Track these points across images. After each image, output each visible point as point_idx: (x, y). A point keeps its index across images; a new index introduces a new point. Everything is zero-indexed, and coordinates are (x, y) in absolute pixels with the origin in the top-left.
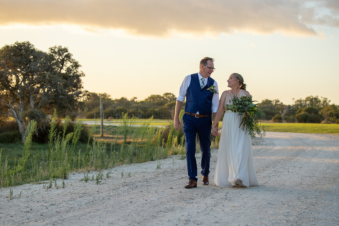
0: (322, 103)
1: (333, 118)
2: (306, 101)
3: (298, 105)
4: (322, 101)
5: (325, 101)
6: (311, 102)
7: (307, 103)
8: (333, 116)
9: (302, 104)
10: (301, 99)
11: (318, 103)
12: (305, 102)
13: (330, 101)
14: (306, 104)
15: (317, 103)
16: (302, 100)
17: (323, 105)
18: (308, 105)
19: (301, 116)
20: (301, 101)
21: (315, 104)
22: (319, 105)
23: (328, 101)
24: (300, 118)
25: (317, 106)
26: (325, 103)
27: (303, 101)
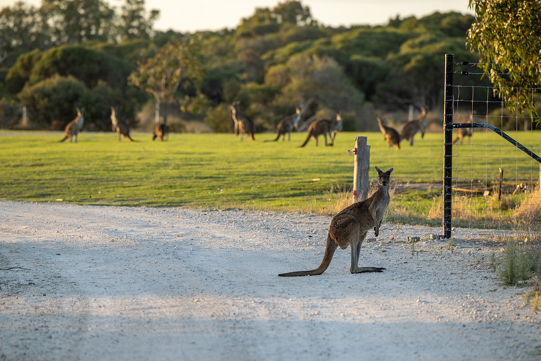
0: (119, 22)
1: (195, 101)
2: (44, 13)
3: (8, 30)
4: (119, 12)
5: (134, 15)
6: (67, 19)
7: (51, 22)
8: (192, 93)
9: (26, 30)
10: (20, 4)
11: (103, 24)
12: (39, 19)
13: (155, 13)
14: (46, 27)
15: (98, 24)
16: (27, 7)
17: (125, 31)
18: (57, 32)
19: (45, 94)
20: (19, 13)
21: (88, 29)
22: (107, 30)
23: (146, 15)
24: (43, 103)
25: (96, 37)
26: (135, 23)
27: (32, 13)
